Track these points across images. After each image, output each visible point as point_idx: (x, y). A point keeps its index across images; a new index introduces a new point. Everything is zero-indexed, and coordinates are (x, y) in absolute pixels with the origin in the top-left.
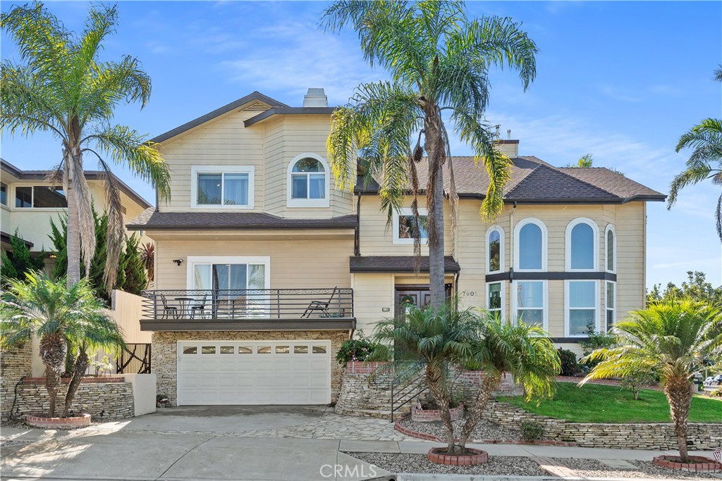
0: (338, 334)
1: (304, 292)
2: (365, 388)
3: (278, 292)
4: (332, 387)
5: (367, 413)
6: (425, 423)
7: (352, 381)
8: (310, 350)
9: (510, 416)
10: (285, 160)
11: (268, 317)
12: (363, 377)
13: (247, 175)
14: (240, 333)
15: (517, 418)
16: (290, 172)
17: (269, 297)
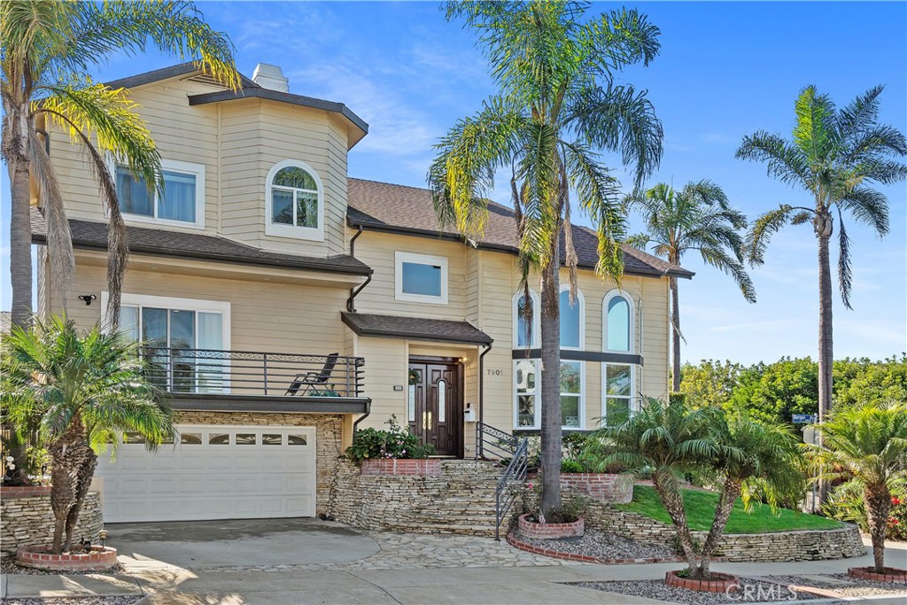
0: (327, 419)
1: (300, 359)
2: (415, 495)
3: (265, 357)
4: (318, 492)
5: (446, 530)
6: (552, 540)
7: (394, 486)
8: (285, 440)
9: (647, 528)
10: (263, 165)
11: (228, 392)
12: (410, 480)
13: (194, 177)
14: (189, 414)
15: (656, 531)
16: (269, 184)
17: (228, 363)
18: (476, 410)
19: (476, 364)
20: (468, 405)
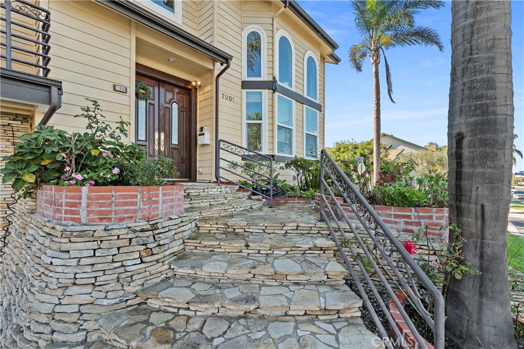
18: (211, 133)
19: (210, 88)
20: (202, 129)
